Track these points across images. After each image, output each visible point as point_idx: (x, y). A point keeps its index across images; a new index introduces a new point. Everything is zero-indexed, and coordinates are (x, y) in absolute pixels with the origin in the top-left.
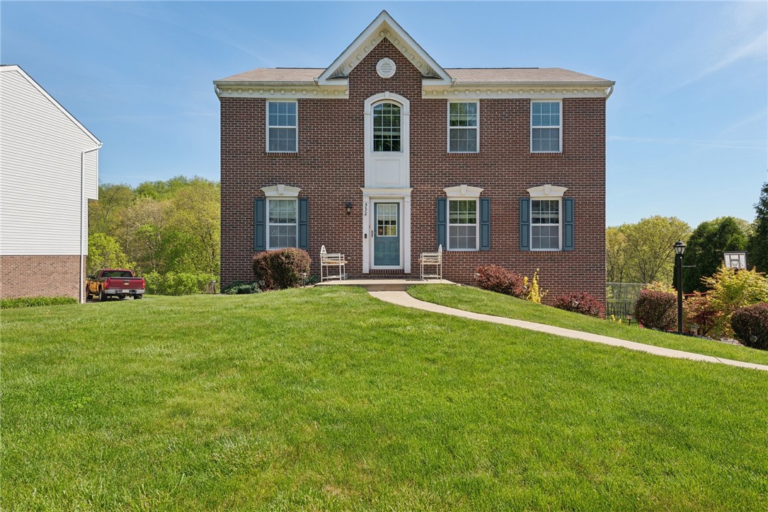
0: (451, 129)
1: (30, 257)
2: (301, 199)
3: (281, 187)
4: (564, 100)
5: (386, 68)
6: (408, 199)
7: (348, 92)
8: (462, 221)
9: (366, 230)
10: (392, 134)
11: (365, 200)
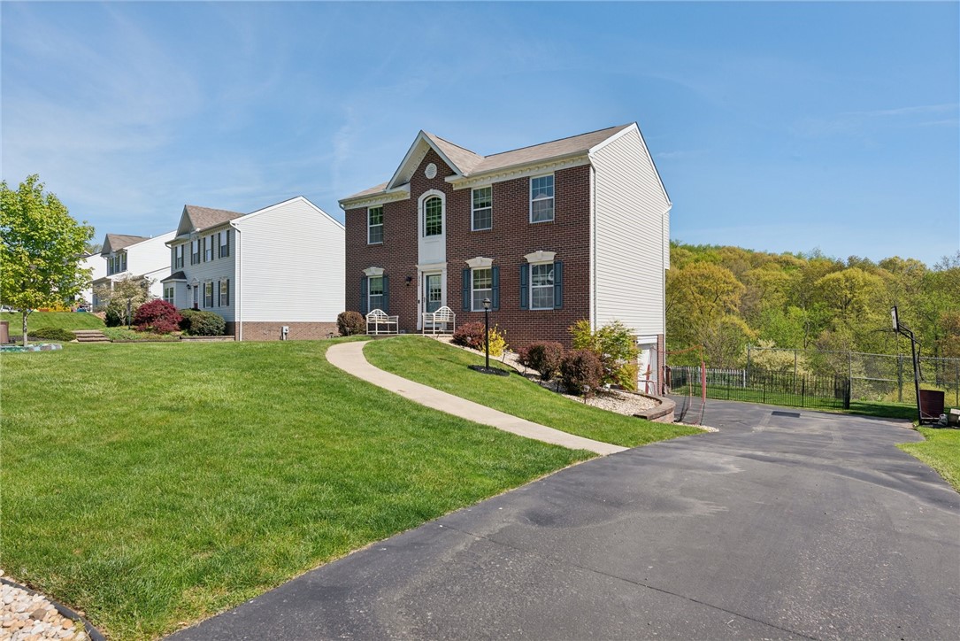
0: (475, 212)
1: (310, 323)
2: (385, 276)
3: (373, 268)
4: (556, 172)
5: (431, 171)
6: (445, 272)
7: (409, 194)
8: (482, 287)
9: (419, 298)
10: (436, 221)
11: (419, 274)
